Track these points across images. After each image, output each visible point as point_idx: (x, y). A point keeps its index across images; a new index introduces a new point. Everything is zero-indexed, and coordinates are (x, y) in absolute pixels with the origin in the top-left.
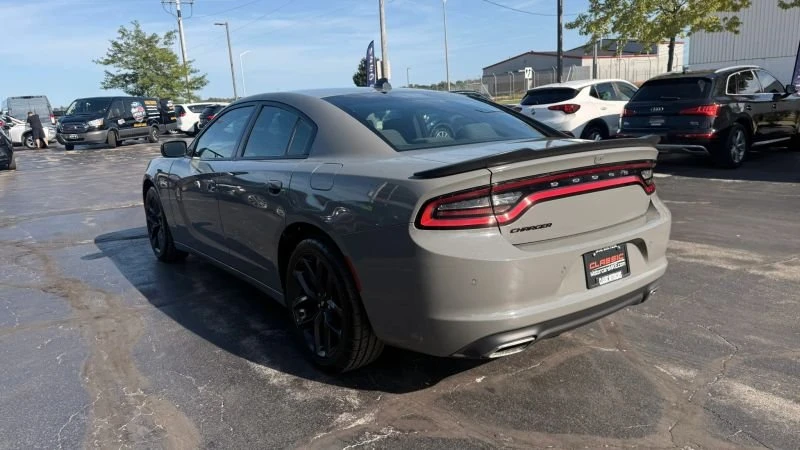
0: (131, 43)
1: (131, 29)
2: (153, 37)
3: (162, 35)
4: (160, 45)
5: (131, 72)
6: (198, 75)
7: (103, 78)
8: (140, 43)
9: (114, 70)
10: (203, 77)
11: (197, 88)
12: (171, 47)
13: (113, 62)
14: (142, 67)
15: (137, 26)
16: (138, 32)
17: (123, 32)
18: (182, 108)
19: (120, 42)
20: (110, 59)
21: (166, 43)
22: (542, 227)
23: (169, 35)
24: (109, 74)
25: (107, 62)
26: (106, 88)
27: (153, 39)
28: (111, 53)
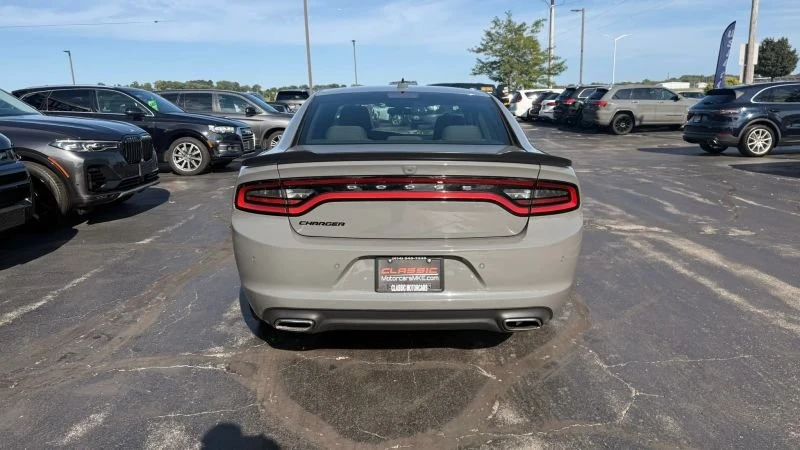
0: (501, 31)
1: (503, 19)
2: (521, 26)
3: (530, 23)
4: (526, 34)
5: (497, 59)
6: (559, 61)
7: (474, 64)
8: (510, 31)
9: (484, 57)
10: (562, 63)
11: (556, 74)
12: (537, 34)
13: (484, 50)
14: (507, 54)
15: (509, 15)
16: (510, 21)
17: (496, 23)
18: (519, 94)
19: (493, 31)
20: (482, 47)
21: (532, 31)
22: (334, 224)
23: (537, 24)
24: (480, 61)
25: (479, 51)
26: (475, 74)
27: (521, 28)
28: (484, 43)
